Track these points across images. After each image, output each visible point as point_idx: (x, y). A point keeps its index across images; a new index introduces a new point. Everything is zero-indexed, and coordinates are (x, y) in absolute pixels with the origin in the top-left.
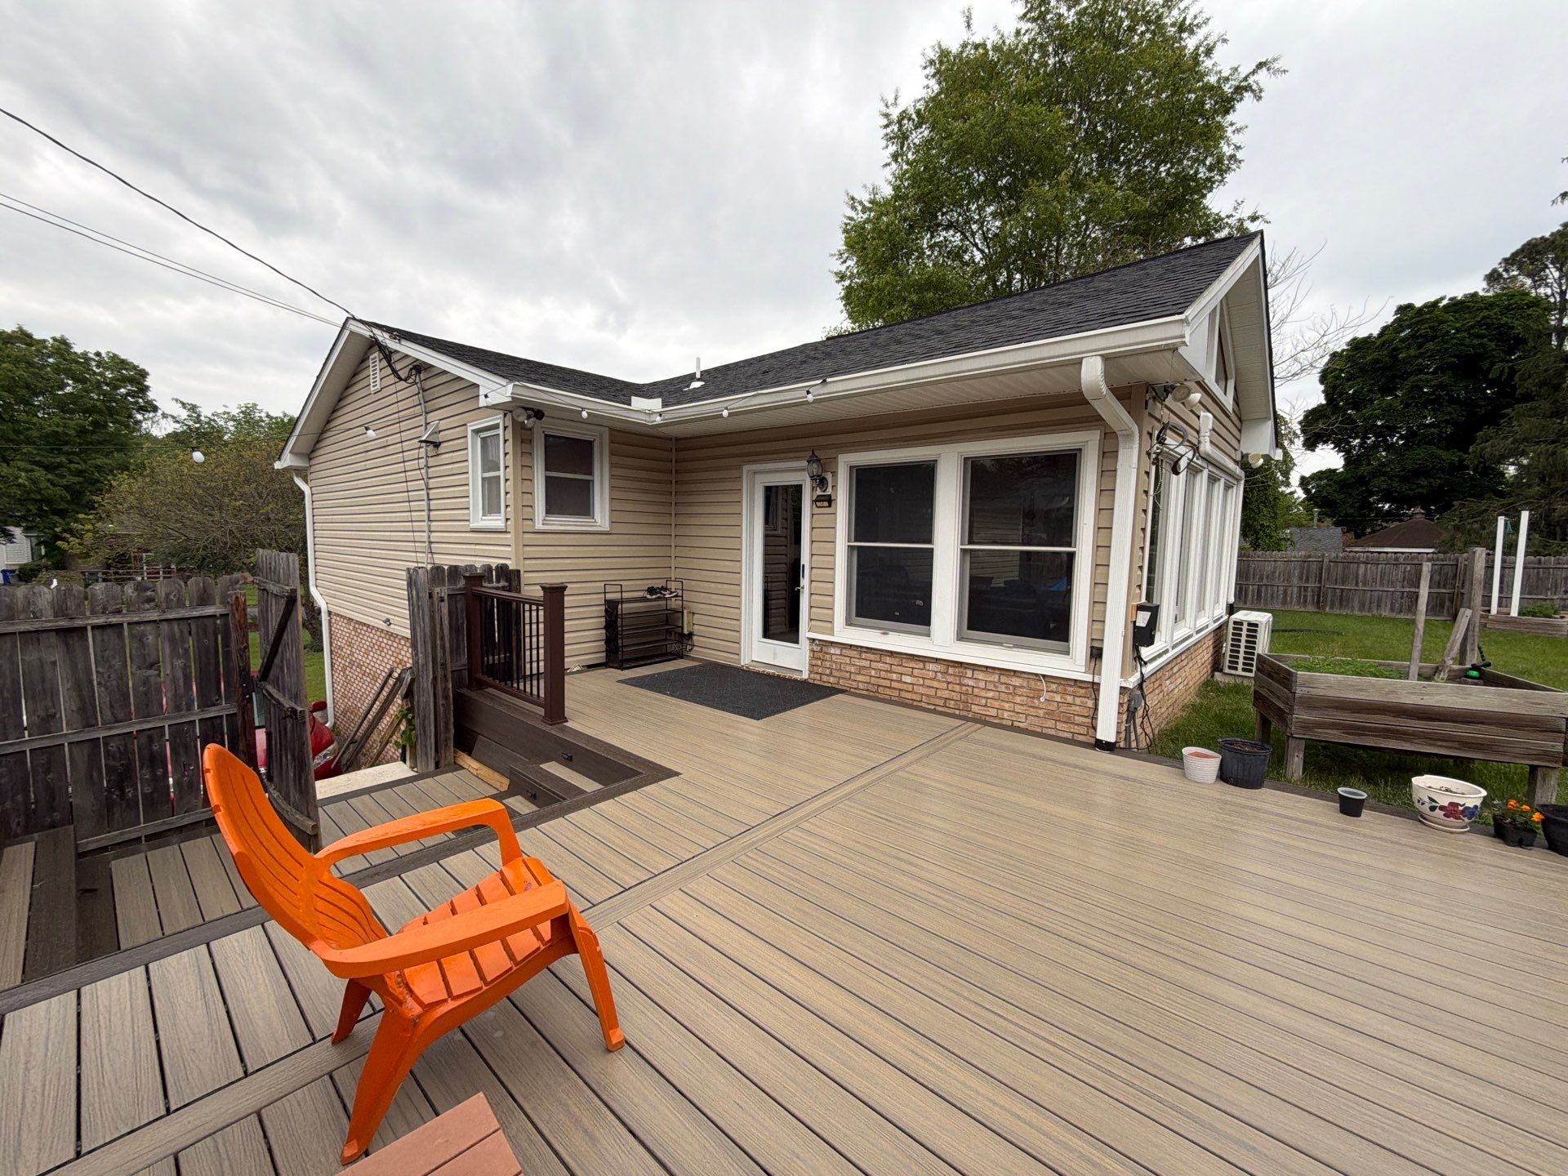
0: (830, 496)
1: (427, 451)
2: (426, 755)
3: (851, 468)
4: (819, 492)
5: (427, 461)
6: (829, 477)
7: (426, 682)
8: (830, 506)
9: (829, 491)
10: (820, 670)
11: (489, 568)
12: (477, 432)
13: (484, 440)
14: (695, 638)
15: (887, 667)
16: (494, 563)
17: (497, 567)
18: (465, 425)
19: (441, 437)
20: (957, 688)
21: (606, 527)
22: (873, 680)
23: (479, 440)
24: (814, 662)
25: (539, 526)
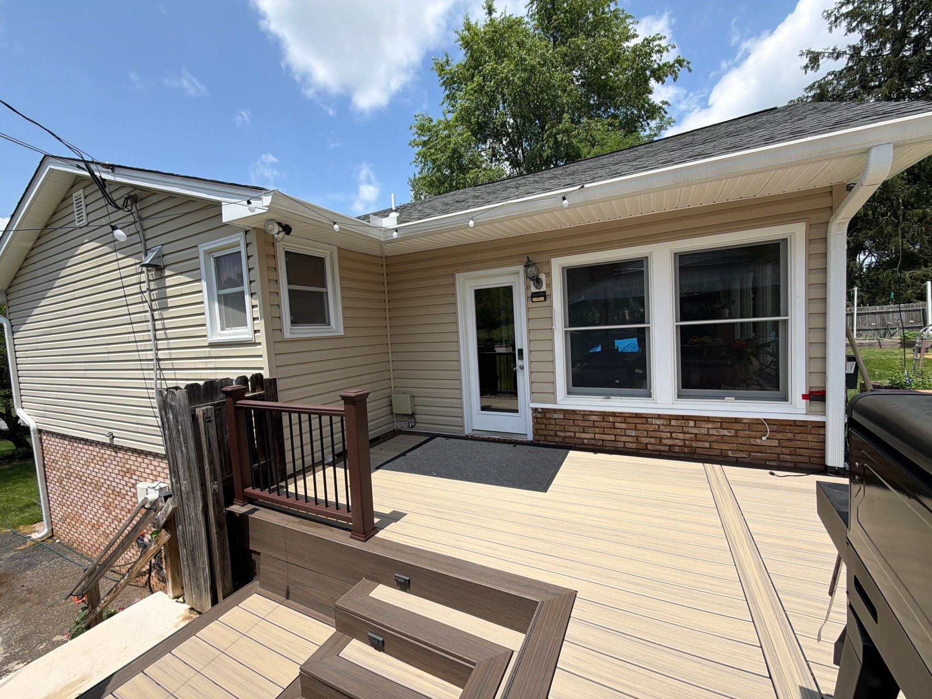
0: (545, 292)
1: (148, 275)
2: (198, 587)
3: (563, 268)
4: (534, 289)
5: (149, 285)
6: (543, 277)
7: (194, 511)
8: (545, 300)
9: (544, 289)
10: (545, 432)
11: (243, 380)
12: (208, 253)
13: (217, 260)
14: (417, 417)
15: (609, 425)
16: (249, 374)
17: (252, 378)
18: (196, 246)
19: (167, 260)
20: (681, 436)
21: (341, 332)
22: (597, 437)
23: (212, 260)
24: (538, 426)
25: (287, 335)
